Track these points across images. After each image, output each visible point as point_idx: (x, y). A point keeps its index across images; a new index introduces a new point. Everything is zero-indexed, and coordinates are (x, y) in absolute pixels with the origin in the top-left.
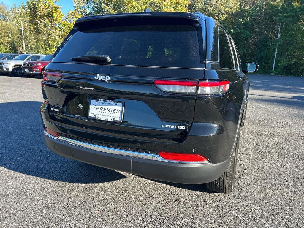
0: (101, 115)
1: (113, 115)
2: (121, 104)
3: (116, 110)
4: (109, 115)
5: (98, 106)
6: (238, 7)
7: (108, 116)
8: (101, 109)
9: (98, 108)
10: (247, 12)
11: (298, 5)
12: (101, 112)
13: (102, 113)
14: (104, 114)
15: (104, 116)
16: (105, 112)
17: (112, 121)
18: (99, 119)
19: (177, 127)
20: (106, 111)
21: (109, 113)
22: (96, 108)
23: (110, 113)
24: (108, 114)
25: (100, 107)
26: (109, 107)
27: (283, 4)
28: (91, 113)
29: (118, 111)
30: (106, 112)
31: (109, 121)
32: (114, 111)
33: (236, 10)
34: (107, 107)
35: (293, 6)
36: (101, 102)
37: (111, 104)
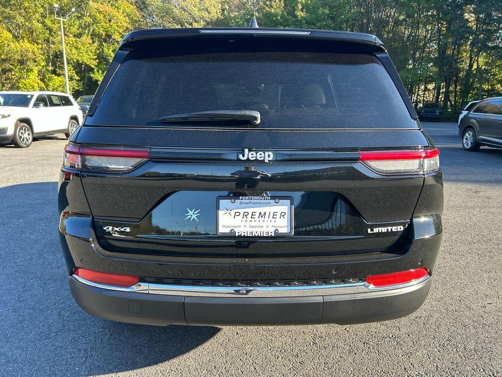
0: (245, 226)
1: (273, 223)
2: (288, 202)
3: (279, 214)
4: (265, 224)
5: (237, 211)
6: (220, 12)
7: (262, 227)
8: (246, 215)
9: (238, 214)
10: (235, 20)
11: (302, 14)
12: (246, 221)
13: (248, 224)
14: (253, 224)
15: (253, 227)
16: (255, 221)
17: (273, 235)
18: (242, 235)
19: (391, 229)
20: (257, 218)
21: (264, 221)
22: (233, 214)
23: (266, 221)
24: (261, 224)
25: (242, 211)
26: (263, 210)
27: (283, 12)
28: (224, 226)
29: (283, 215)
30: (258, 220)
31: (266, 237)
32: (275, 217)
33: (216, 17)
34: (258, 210)
35: (296, 16)
36: (243, 201)
37: (266, 203)
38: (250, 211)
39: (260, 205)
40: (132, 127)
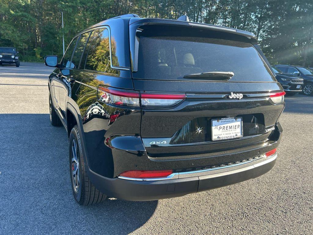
1: (234, 132)
2: (240, 119)
5: (220, 126)
7: (231, 134)
8: (224, 128)
13: (225, 133)
17: (235, 137)
18: (223, 139)
19: (272, 129)
20: (228, 130)
22: (218, 128)
23: (232, 130)
26: (230, 125)
28: (215, 135)
29: (238, 126)
31: (233, 139)
32: (235, 127)
36: (222, 121)
37: (232, 121)
38: (225, 125)
39: (229, 122)
40: (169, 80)
